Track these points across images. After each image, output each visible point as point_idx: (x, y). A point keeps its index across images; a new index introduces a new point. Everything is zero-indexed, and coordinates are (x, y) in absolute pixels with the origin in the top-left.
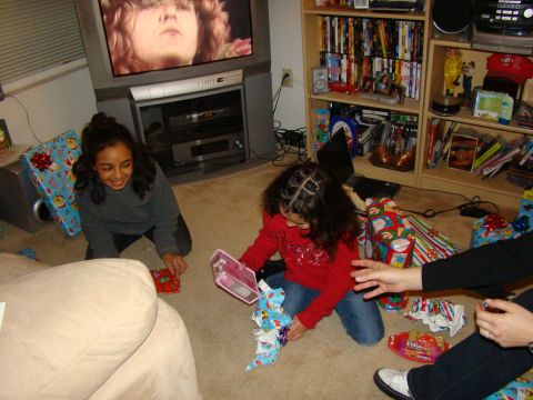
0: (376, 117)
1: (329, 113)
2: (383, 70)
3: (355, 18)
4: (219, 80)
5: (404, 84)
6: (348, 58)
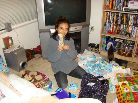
0: (119, 41)
1: (106, 39)
2: (124, 28)
3: (117, 13)
4: (76, 29)
5: (130, 32)
6: (113, 24)
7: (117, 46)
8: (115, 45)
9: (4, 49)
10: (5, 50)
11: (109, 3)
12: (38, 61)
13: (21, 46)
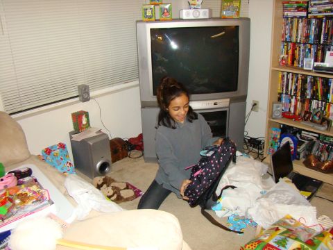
0: (310, 136)
1: (280, 131)
2: (318, 108)
3: (303, 75)
4: (215, 104)
5: (331, 118)
6: (296, 99)
7: (303, 146)
8: (298, 143)
9: (71, 133)
10: (73, 136)
11: (287, 53)
12: (135, 163)
13: (104, 131)
